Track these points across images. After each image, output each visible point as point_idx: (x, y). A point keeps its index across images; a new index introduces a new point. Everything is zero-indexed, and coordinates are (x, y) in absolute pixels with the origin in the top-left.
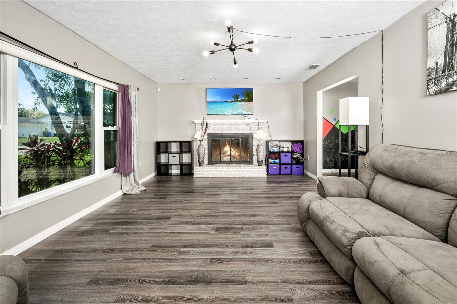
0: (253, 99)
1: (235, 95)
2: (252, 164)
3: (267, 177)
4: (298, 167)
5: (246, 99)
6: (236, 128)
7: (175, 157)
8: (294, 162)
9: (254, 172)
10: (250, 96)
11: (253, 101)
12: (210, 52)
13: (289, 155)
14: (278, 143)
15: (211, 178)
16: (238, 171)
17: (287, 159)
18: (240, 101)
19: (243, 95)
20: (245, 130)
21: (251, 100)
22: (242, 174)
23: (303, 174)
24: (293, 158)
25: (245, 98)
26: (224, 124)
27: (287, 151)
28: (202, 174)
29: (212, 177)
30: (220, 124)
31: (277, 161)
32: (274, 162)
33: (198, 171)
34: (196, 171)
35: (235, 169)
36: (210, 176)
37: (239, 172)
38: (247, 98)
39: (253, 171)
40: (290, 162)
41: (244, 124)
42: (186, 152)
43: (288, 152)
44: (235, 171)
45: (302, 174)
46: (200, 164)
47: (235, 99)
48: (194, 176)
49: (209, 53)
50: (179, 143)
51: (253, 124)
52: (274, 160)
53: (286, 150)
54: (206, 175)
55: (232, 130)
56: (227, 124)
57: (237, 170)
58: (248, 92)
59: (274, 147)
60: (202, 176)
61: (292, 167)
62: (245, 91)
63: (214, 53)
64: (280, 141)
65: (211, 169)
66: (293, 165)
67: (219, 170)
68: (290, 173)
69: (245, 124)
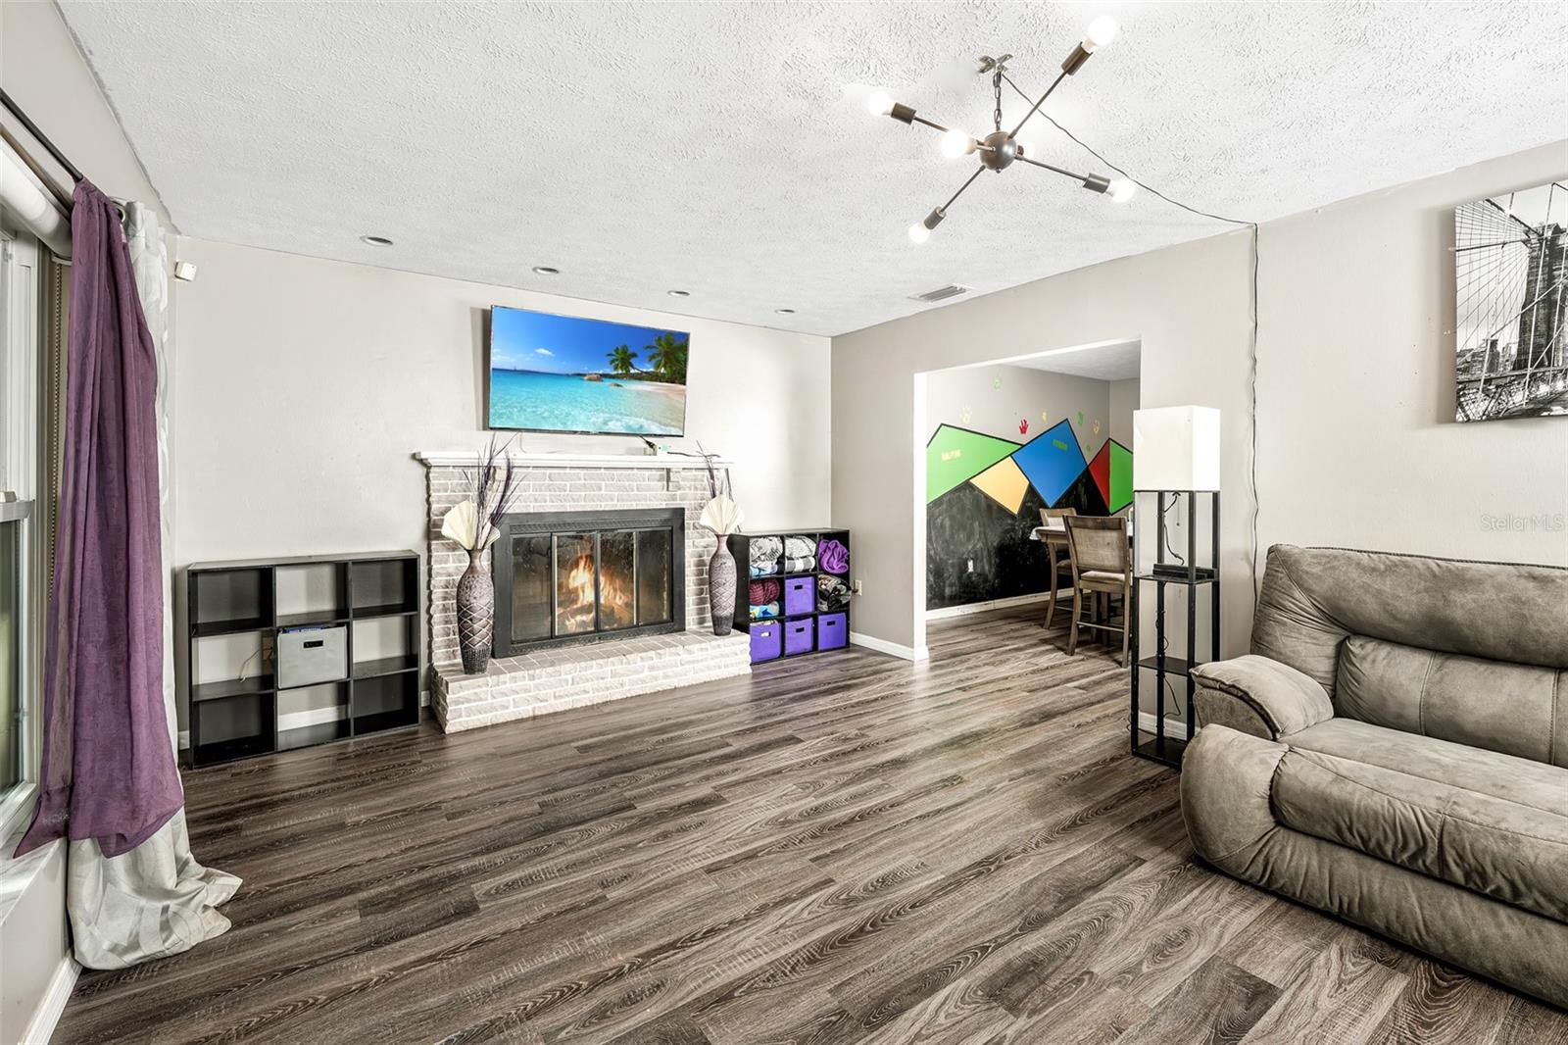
0: (684, 376)
1: (617, 350)
2: (682, 629)
3: (754, 676)
4: (833, 623)
5: (663, 370)
6: (619, 489)
7: (320, 644)
8: (824, 607)
9: (711, 663)
10: (678, 361)
11: (684, 384)
13: (808, 583)
14: (776, 543)
15: (534, 718)
16: (652, 668)
17: (800, 600)
18: (639, 377)
19: (650, 352)
20: (654, 498)
21: (678, 376)
22: (666, 677)
23: (847, 646)
24: (819, 595)
25: (658, 366)
26: (568, 471)
27: (804, 571)
28: (494, 709)
29: (538, 713)
30: (548, 471)
31: (773, 609)
32: (765, 612)
33: (468, 701)
34: (457, 702)
35: (640, 663)
36: (526, 711)
37: (654, 673)
38: (665, 366)
39: (705, 660)
40: (810, 609)
41: (647, 473)
43: (805, 573)
44: (636, 672)
45: (844, 644)
46: (471, 665)
47: (616, 368)
48: (449, 729)
51: (683, 473)
52: (764, 608)
53: (799, 566)
54: (511, 709)
55: (600, 499)
56: (582, 472)
57: (646, 664)
58: (669, 344)
59: (763, 557)
60: (501, 716)
61: (816, 622)
62: (660, 339)
64: (782, 538)
65: (532, 678)
66: (820, 617)
67: (569, 677)
68: (809, 645)
69: (654, 472)
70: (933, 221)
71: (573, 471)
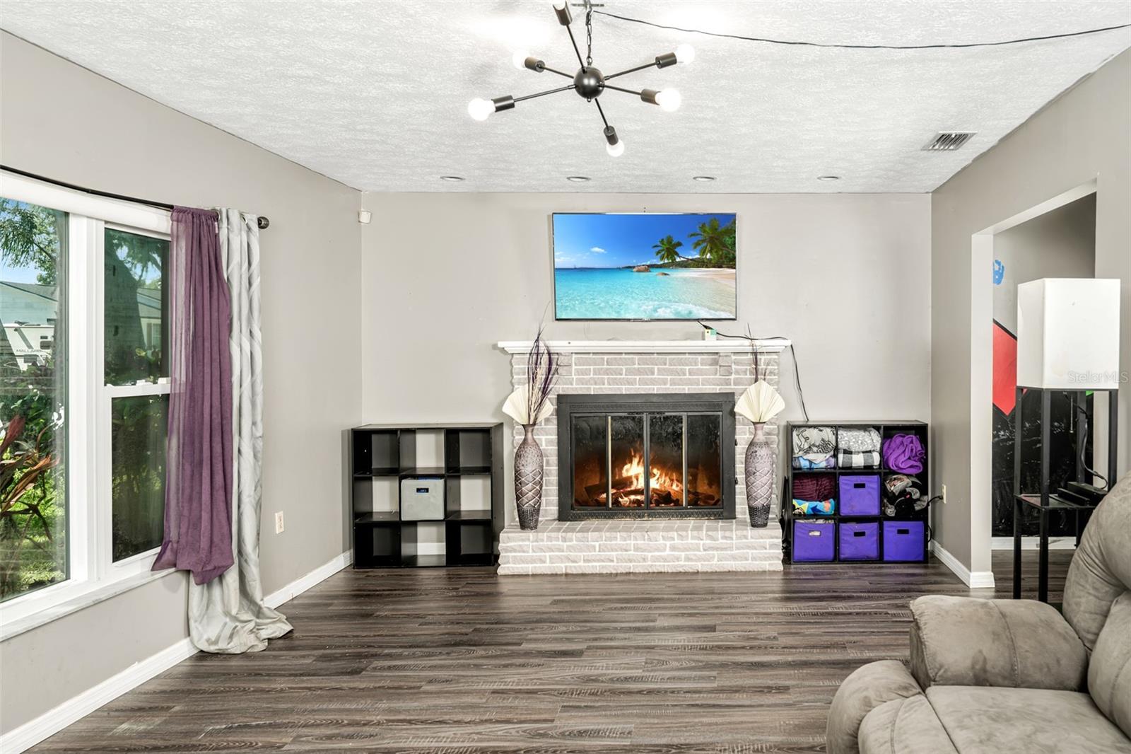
0: (734, 259)
1: (662, 241)
2: (731, 515)
3: (786, 573)
4: (906, 532)
5: (708, 256)
6: (671, 372)
7: (427, 490)
8: (891, 511)
9: (735, 552)
10: (724, 246)
11: (733, 267)
12: (496, 101)
13: (872, 482)
14: (828, 434)
15: (567, 575)
16: (673, 548)
17: (863, 500)
18: (686, 265)
19: (695, 239)
20: (705, 383)
21: (728, 260)
22: (687, 559)
23: (927, 559)
24: (884, 493)
25: (703, 252)
26: (624, 356)
27: (866, 467)
28: (533, 561)
29: (569, 571)
30: (606, 357)
31: (826, 506)
32: (814, 509)
33: (515, 551)
34: (506, 550)
35: (662, 542)
36: (561, 568)
37: (676, 553)
38: (711, 251)
39: (731, 548)
40: (875, 511)
41: (699, 357)
42: (473, 472)
43: (868, 470)
44: (658, 550)
45: (921, 558)
46: (527, 521)
47: (662, 258)
48: (500, 571)
49: (492, 107)
50: (442, 437)
51: (733, 357)
52: (814, 504)
53: (858, 461)
54: (548, 564)
55: (653, 382)
56: (636, 357)
57: (668, 543)
58: (714, 229)
59: (815, 449)
60: (529, 568)
61: (881, 528)
62: (704, 225)
63: (512, 106)
64: (836, 428)
65: (564, 540)
66: (886, 523)
67: (597, 544)
68: (873, 553)
69: (705, 357)
70: (612, 139)
71: (627, 356)
